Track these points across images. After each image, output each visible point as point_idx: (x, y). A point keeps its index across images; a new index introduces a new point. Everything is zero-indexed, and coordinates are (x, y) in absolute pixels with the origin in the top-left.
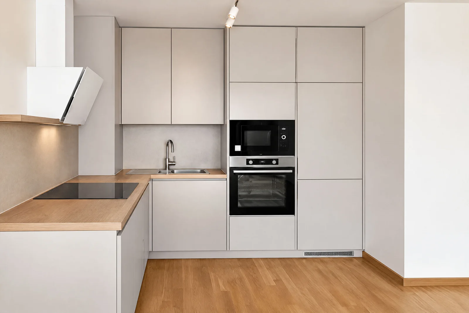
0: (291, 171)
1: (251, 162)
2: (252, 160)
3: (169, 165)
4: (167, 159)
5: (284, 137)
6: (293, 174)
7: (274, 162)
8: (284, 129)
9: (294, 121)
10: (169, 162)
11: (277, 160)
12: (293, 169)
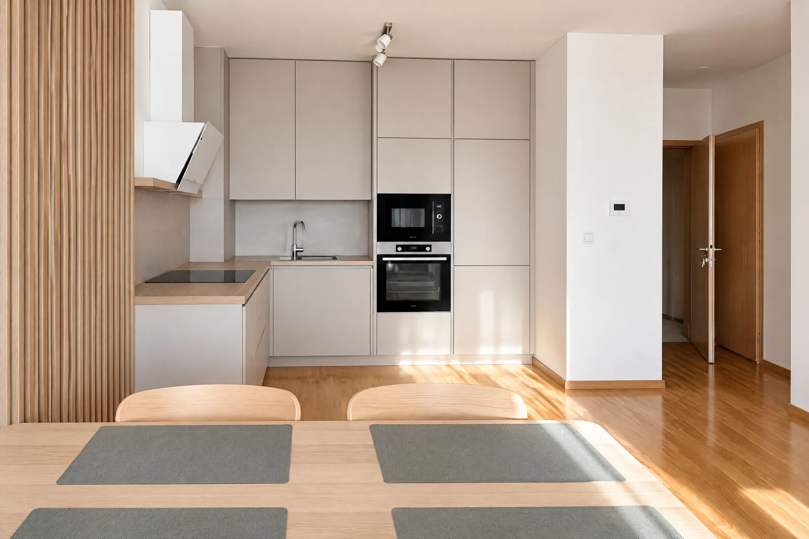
0: (445, 259)
1: (399, 249)
2: (401, 246)
3: (296, 251)
4: (295, 246)
5: (440, 216)
6: (448, 261)
7: (428, 249)
8: (440, 206)
9: (450, 195)
10: (296, 248)
11: (430, 246)
12: (449, 257)
